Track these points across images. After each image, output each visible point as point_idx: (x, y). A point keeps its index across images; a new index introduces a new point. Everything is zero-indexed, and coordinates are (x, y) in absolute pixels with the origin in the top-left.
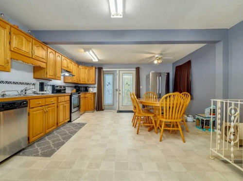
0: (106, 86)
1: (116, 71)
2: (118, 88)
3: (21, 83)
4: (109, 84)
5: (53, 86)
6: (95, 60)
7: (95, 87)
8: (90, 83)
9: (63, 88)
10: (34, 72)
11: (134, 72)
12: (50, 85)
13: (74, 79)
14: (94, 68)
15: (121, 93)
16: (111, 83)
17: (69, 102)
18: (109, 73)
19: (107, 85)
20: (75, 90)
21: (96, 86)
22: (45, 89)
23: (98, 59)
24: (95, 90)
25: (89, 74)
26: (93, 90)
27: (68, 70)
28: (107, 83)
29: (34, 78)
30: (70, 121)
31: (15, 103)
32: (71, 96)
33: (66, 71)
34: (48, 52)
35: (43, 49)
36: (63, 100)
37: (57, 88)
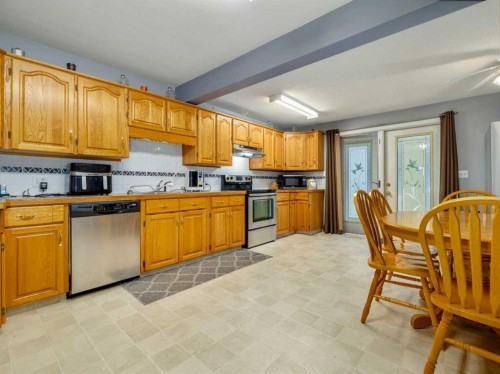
0: (351, 174)
1: (377, 132)
2: (381, 179)
3: (154, 174)
4: (359, 167)
5: (223, 177)
6: (312, 115)
7: (321, 178)
8: (308, 168)
9: (244, 181)
10: (184, 154)
11: (436, 130)
12: (218, 176)
13: (268, 162)
14: (316, 134)
15: (393, 193)
16: (364, 166)
17: (244, 208)
18: (358, 140)
19: (354, 172)
20: (275, 185)
21: (324, 174)
22: (199, 183)
23: (318, 112)
24: (322, 185)
25: (306, 148)
26: (317, 184)
27: (251, 145)
28: (352, 167)
29: (184, 164)
30: (245, 246)
31: (115, 205)
32: (247, 196)
33: (245, 147)
34: (200, 118)
35: (188, 113)
36: (225, 204)
37: (230, 180)
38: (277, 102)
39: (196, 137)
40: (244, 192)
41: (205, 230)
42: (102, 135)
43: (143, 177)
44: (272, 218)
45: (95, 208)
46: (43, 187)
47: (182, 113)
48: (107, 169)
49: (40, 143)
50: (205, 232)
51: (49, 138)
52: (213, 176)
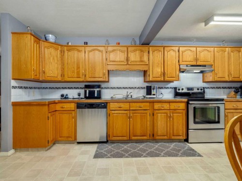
5: (175, 88)
10: (144, 76)
12: (172, 88)
13: (220, 75)
22: (152, 93)
27: (199, 64)
30: (187, 140)
31: (94, 104)
32: (188, 103)
33: (192, 66)
34: (151, 52)
35: (142, 51)
36: (166, 108)
37: (181, 91)
38: (212, 23)
39: (148, 65)
40: (185, 100)
41: (148, 123)
42: (95, 71)
43: (120, 90)
44: (218, 122)
45: (85, 105)
46: (79, 95)
47: (138, 52)
48: (99, 87)
49: (72, 77)
50: (148, 125)
51: (75, 75)
52: (168, 88)
